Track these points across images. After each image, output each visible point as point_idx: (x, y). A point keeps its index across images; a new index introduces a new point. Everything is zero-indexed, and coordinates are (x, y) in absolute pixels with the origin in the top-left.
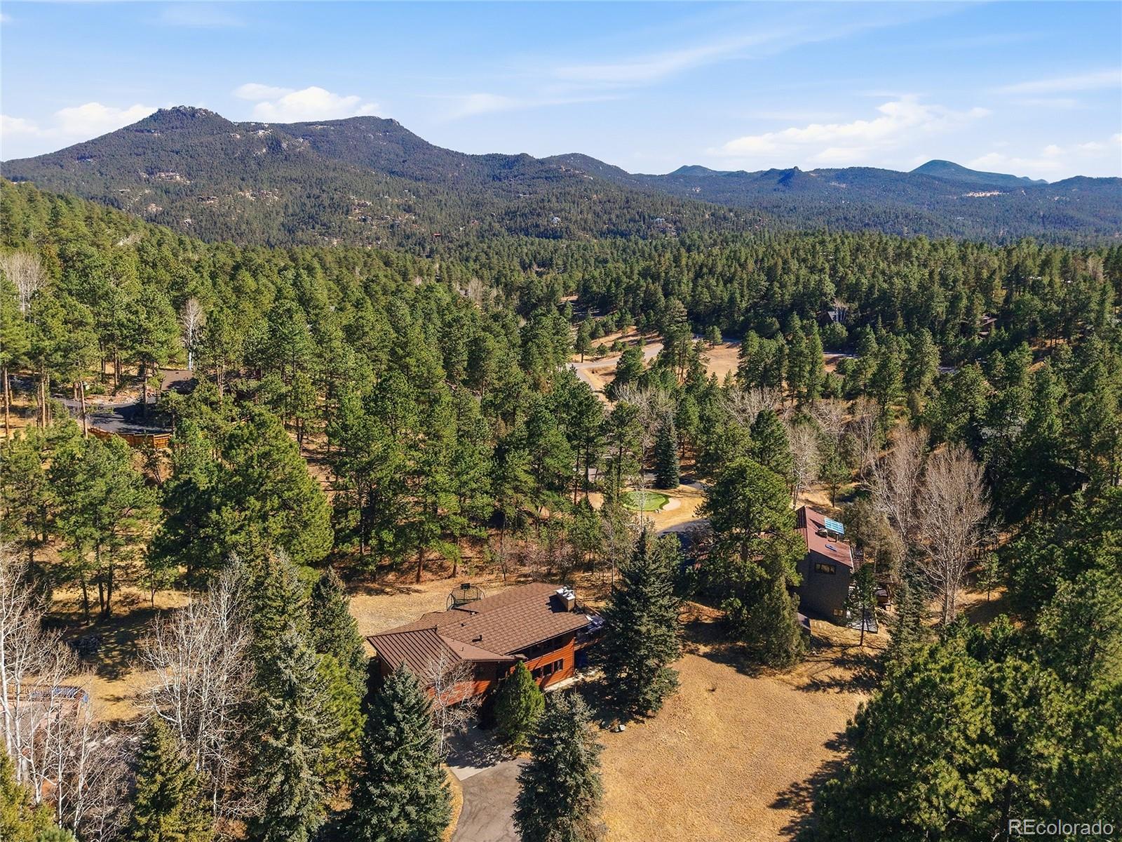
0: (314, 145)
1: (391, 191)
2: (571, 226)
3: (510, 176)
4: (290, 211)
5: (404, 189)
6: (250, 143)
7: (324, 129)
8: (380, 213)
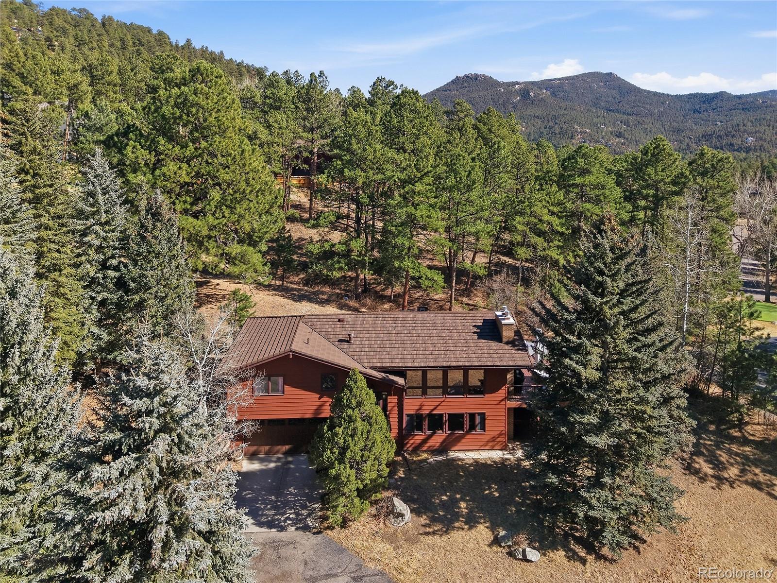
0: (554, 94)
1: (607, 122)
2: (765, 145)
3: (709, 109)
4: (532, 137)
5: (617, 120)
6: (510, 93)
7: (561, 83)
8: (596, 138)
